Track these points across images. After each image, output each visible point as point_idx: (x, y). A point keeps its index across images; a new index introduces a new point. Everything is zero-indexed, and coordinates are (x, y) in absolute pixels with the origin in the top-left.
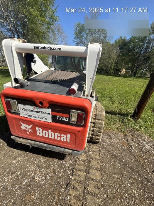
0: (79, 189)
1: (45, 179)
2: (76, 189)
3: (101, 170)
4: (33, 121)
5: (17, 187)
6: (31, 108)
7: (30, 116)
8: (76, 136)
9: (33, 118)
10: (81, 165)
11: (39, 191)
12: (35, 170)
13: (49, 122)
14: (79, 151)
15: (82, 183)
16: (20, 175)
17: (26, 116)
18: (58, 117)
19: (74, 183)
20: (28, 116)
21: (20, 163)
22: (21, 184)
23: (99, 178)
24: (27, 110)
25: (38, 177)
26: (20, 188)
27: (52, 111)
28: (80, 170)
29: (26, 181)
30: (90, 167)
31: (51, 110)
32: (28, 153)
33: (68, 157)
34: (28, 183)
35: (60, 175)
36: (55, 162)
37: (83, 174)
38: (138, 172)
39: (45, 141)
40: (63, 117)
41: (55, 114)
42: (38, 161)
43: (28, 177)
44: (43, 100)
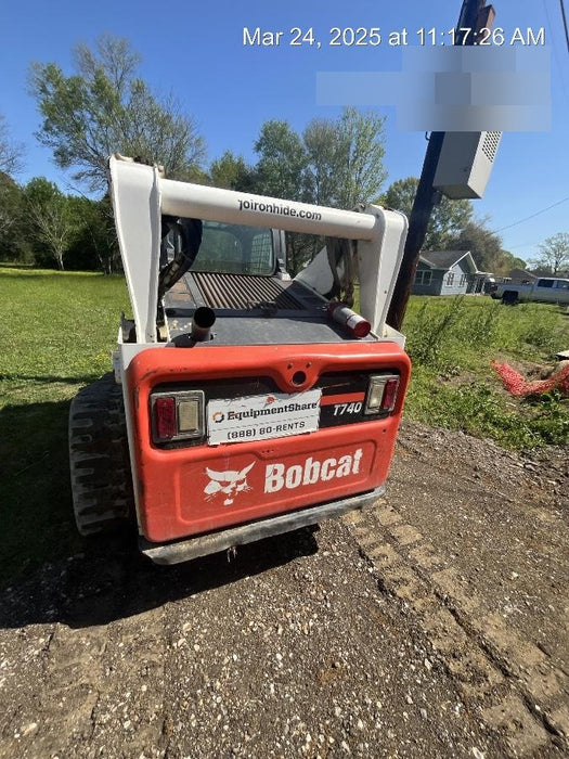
0: (408, 576)
1: (324, 613)
2: (404, 581)
3: (407, 521)
4: (260, 448)
5: (272, 686)
6: (256, 402)
7: (248, 433)
8: (376, 446)
9: (258, 437)
10: (367, 535)
11: (336, 645)
12: (272, 618)
13: (308, 433)
14: (372, 490)
15: (401, 564)
16: (243, 657)
17: (233, 440)
18: (337, 407)
19: (388, 576)
20: (242, 434)
21: (202, 636)
22: (272, 672)
23: (418, 537)
24: (240, 416)
25: (299, 624)
26: (283, 680)
27: (325, 393)
28: (373, 546)
29: (279, 657)
30: (386, 527)
31: (323, 391)
32: (194, 596)
33: (321, 538)
34: (291, 655)
35: (345, 582)
36: (306, 566)
37: (387, 549)
38: (459, 490)
39: (287, 504)
40: (349, 404)
41: (330, 400)
42: (254, 594)
43: (273, 643)
44: (308, 366)
